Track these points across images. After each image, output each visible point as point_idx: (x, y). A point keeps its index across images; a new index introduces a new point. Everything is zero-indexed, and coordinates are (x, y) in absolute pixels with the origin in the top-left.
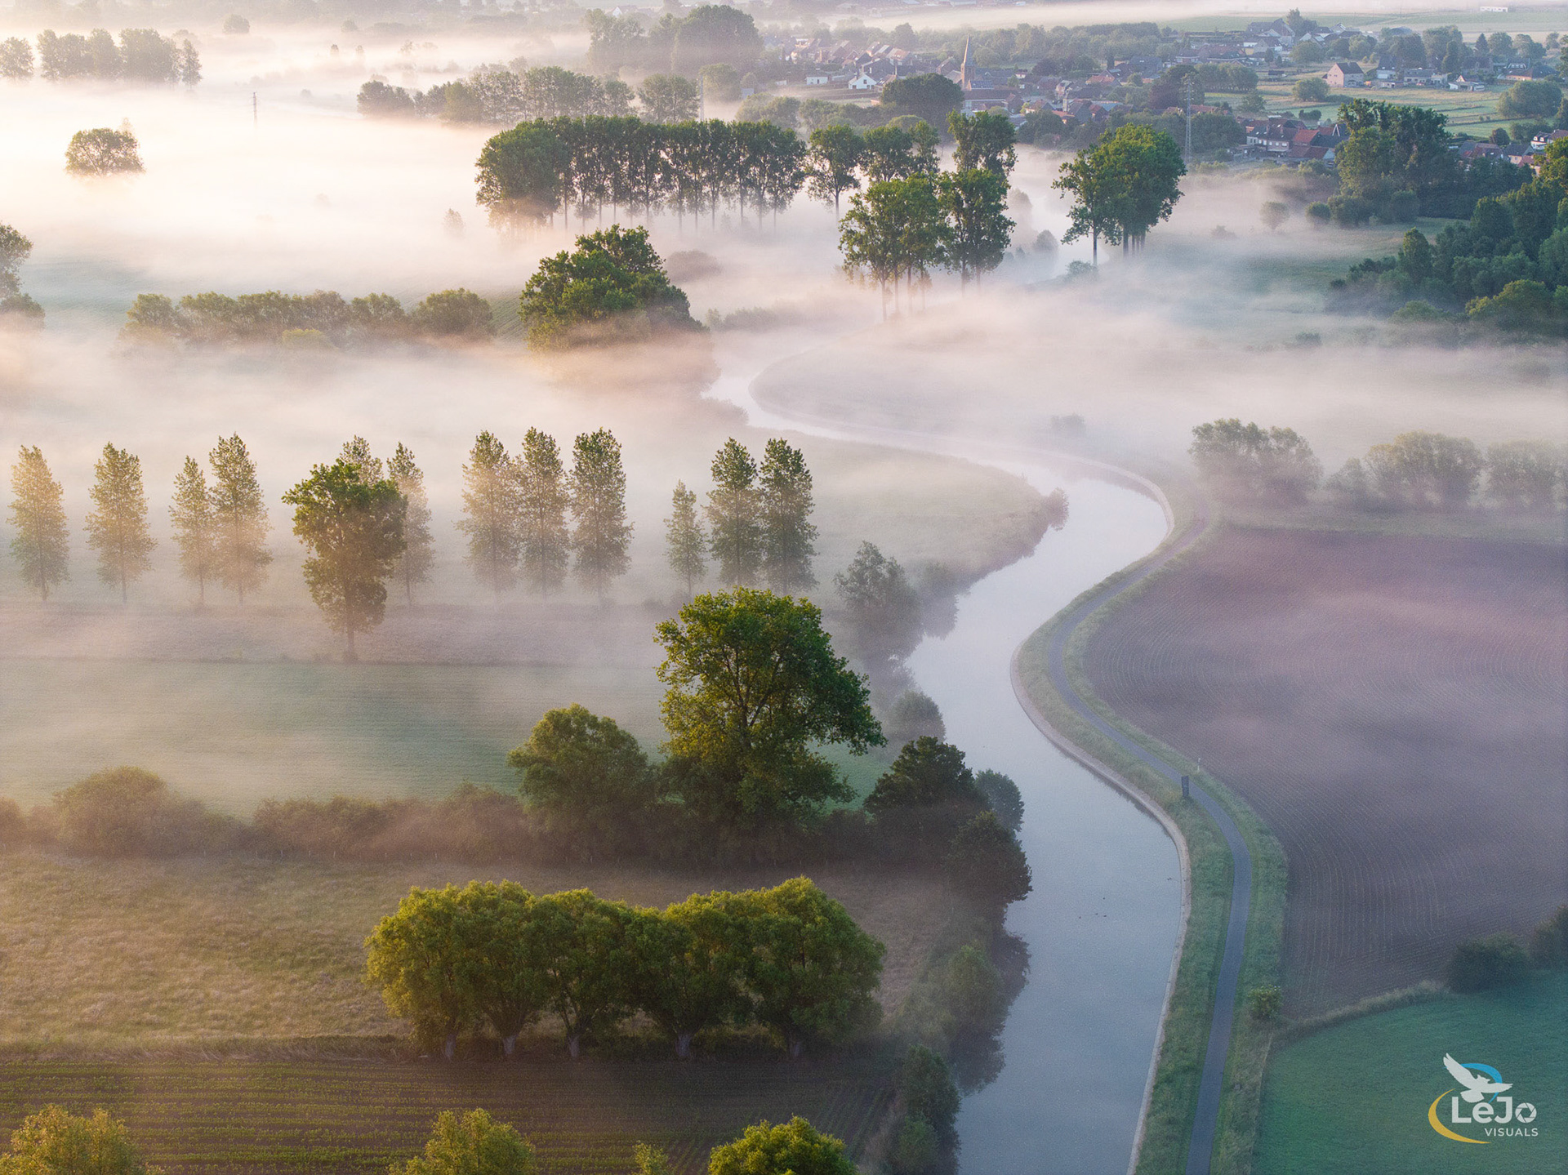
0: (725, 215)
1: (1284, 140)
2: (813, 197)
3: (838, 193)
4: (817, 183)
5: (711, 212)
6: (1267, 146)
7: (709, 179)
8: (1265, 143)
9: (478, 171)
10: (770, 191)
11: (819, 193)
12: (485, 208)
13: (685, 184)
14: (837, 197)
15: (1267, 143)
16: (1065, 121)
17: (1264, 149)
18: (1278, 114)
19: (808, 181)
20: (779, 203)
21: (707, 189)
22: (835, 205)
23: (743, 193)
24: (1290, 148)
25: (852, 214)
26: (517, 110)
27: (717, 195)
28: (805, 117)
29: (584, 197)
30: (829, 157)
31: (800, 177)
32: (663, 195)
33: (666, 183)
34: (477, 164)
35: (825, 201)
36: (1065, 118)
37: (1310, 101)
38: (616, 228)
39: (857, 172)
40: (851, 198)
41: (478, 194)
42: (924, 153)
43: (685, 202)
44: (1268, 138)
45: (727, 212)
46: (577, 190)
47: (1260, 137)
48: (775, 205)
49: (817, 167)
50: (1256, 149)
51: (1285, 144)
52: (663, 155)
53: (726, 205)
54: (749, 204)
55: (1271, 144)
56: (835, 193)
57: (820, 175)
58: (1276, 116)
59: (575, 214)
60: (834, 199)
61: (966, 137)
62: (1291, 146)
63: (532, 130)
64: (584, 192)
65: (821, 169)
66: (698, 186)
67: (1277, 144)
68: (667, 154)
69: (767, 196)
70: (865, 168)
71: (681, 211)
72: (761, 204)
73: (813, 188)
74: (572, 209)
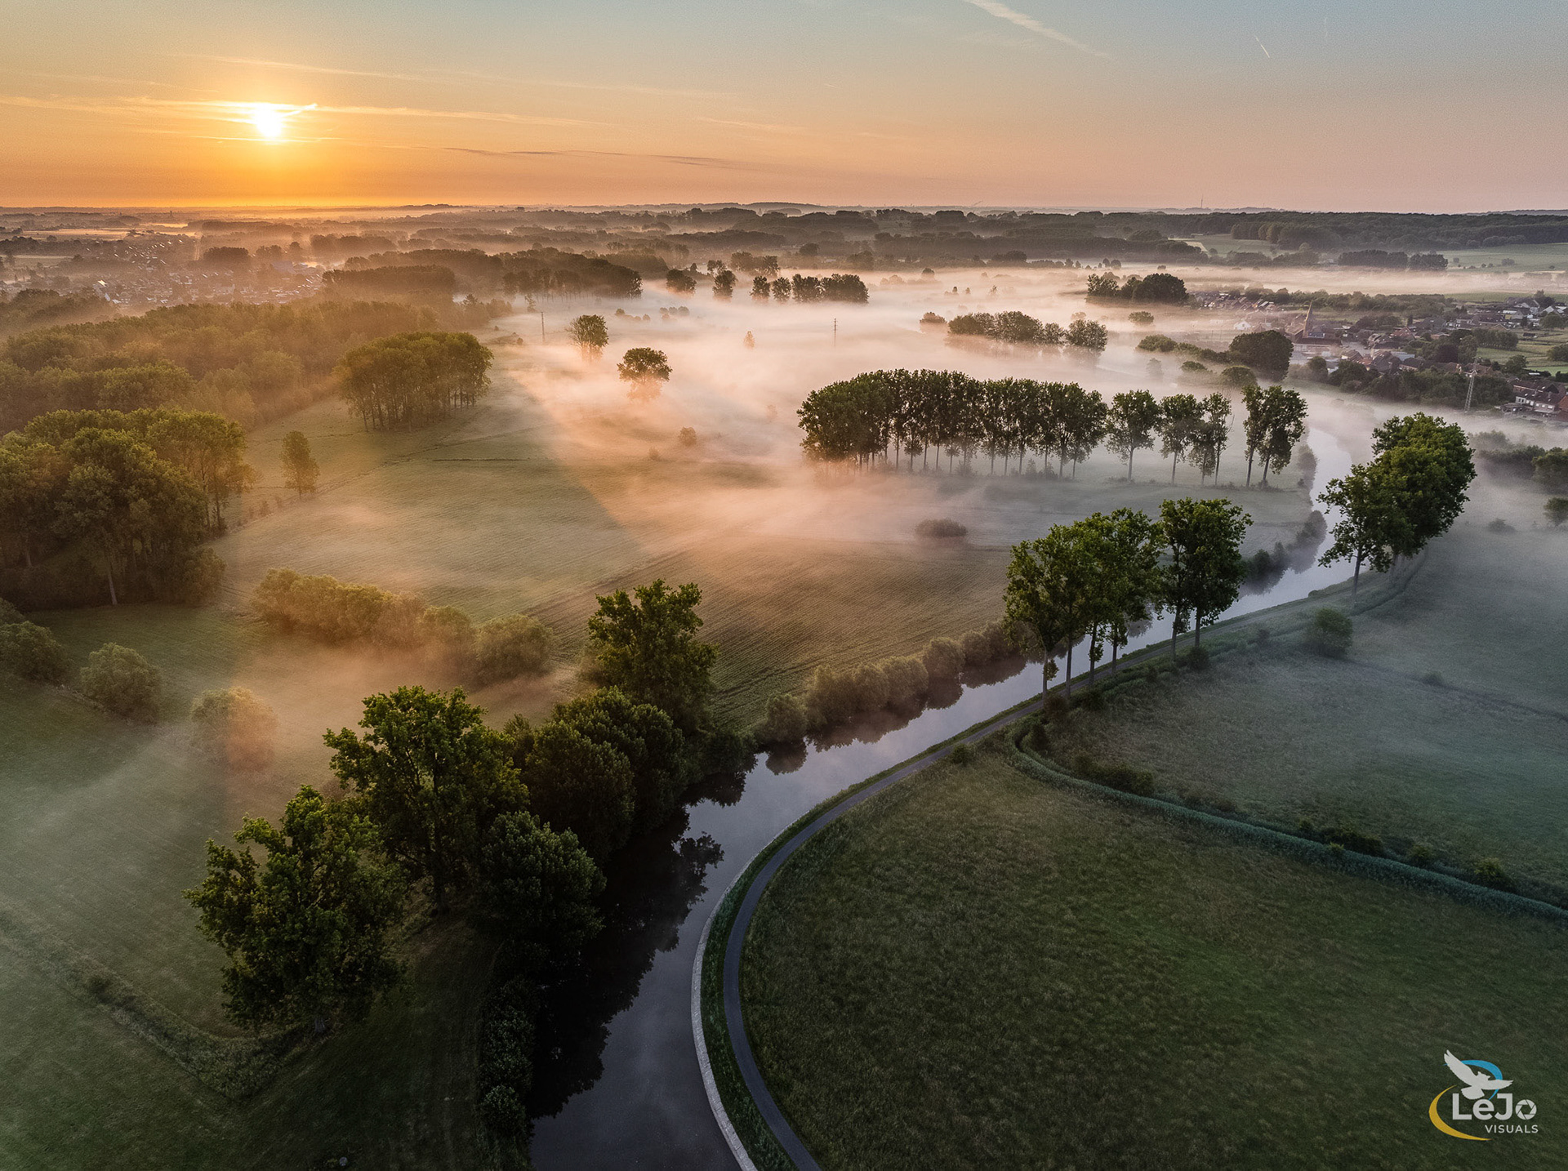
0: (1030, 462)
2: (1110, 451)
3: (1132, 449)
4: (1115, 440)
5: (1019, 457)
9: (800, 418)
10: (1072, 445)
11: (1115, 447)
14: (1131, 452)
15: (1534, 404)
18: (1536, 372)
19: (1108, 437)
20: (1078, 456)
21: (1017, 438)
22: (1129, 458)
23: (1047, 445)
27: (1025, 444)
29: (913, 438)
30: (1128, 418)
31: (1099, 434)
32: (979, 441)
34: (799, 412)
35: (1120, 455)
36: (1369, 366)
39: (1152, 434)
42: (1215, 421)
43: (997, 449)
45: (1034, 459)
46: (906, 431)
48: (1075, 456)
49: (1117, 426)
53: (1033, 453)
54: (1053, 453)
55: (1537, 405)
56: (1130, 448)
57: (1119, 433)
58: (1535, 374)
59: (905, 450)
60: (1129, 453)
61: (1257, 408)
62: (1555, 408)
64: (913, 433)
65: (1120, 428)
66: (1009, 435)
67: (1543, 405)
69: (1069, 448)
70: (1159, 430)
71: (992, 455)
72: (1063, 454)
73: (1111, 443)
74: (903, 446)
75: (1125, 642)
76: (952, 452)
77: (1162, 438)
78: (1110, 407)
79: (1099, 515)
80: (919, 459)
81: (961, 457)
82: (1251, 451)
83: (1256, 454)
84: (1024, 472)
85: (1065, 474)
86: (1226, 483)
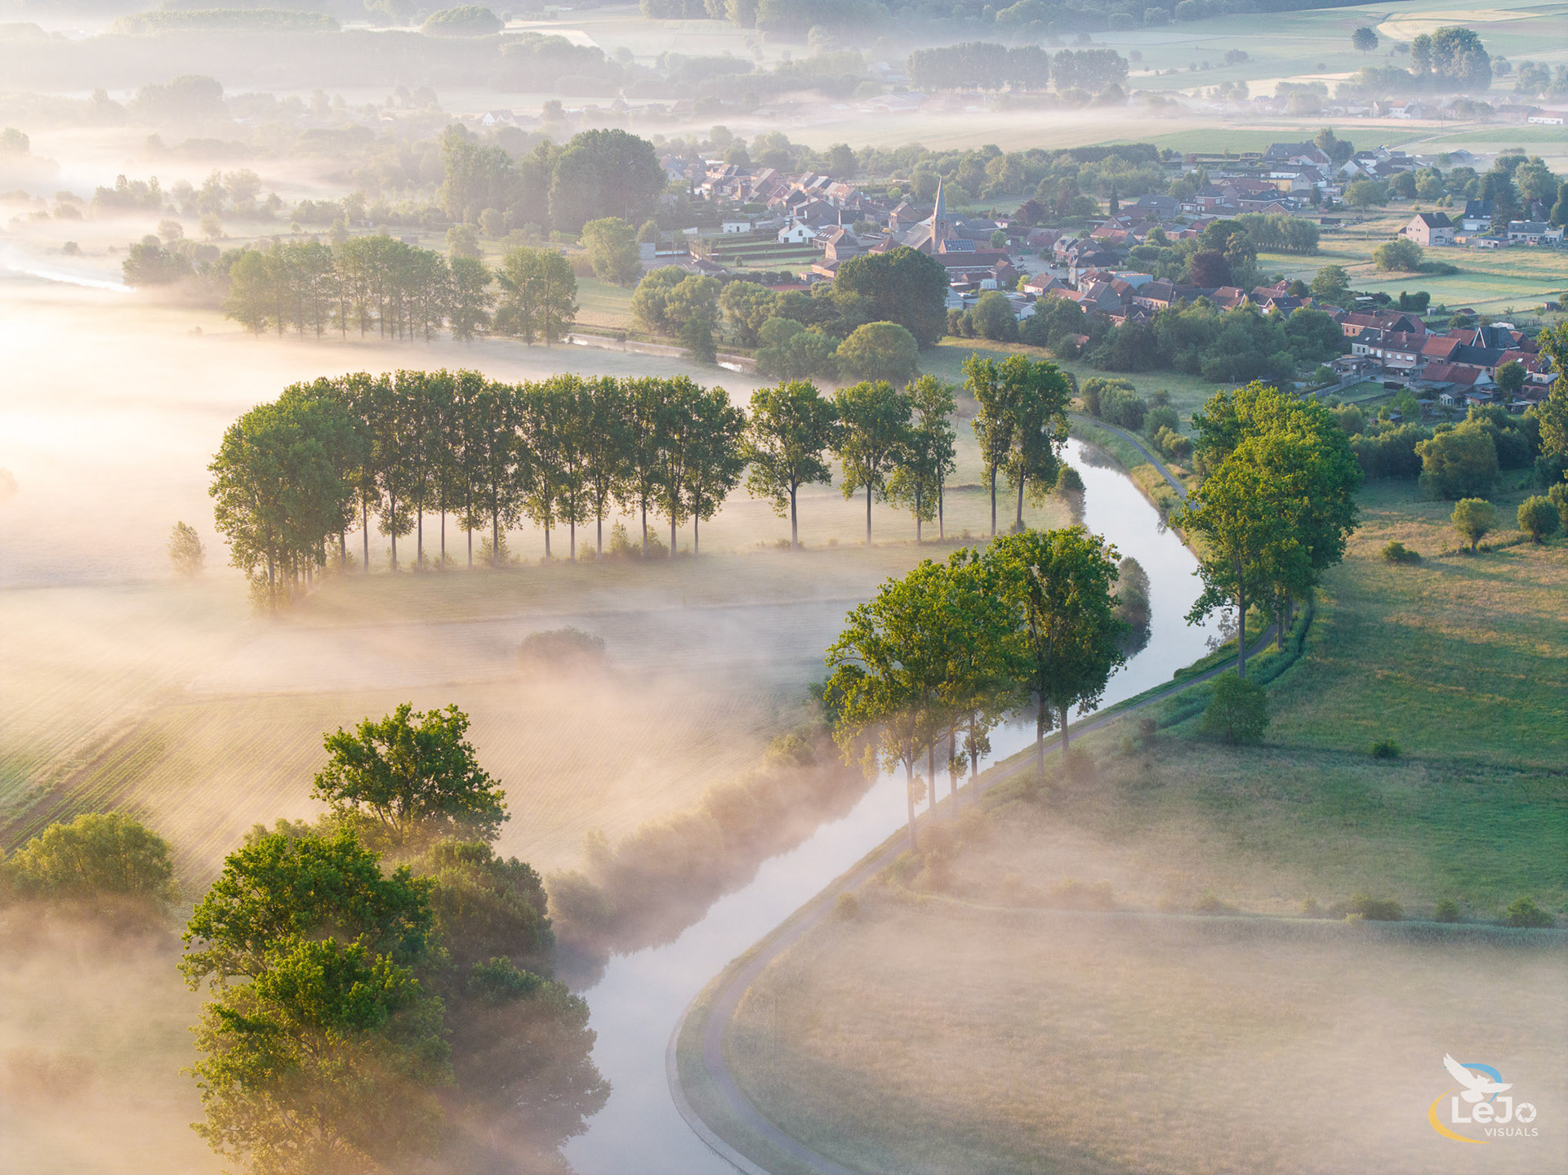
0: (617, 525)
1: (1410, 350)
2: (756, 494)
3: (794, 487)
4: (762, 472)
5: (596, 518)
6: (1383, 359)
7: (592, 473)
8: (1379, 354)
9: (214, 478)
10: (689, 488)
11: (765, 487)
12: (226, 538)
13: (557, 478)
14: (793, 494)
15: (1383, 354)
16: (1084, 309)
17: (1380, 363)
18: (1367, 295)
19: (747, 472)
20: (703, 508)
21: (588, 486)
22: (790, 506)
23: (646, 491)
24: (1418, 363)
25: (853, 638)
26: (330, 296)
27: (605, 493)
28: (729, 308)
29: (393, 501)
30: (781, 431)
31: (737, 465)
32: (519, 497)
33: (524, 480)
34: (211, 468)
35: (774, 500)
36: (1083, 303)
37: (1399, 270)
38: (405, 711)
39: (827, 456)
40: (851, 614)
41: (218, 510)
42: (931, 423)
43: (555, 507)
44: (1385, 345)
45: (623, 520)
46: (381, 490)
47: (1372, 344)
48: (696, 510)
49: (763, 447)
50: (1368, 362)
51: (1410, 358)
52: (519, 432)
53: (620, 509)
54: (655, 508)
55: (1389, 356)
56: (790, 486)
57: (766, 460)
58: (1366, 298)
59: (380, 528)
60: (788, 496)
61: (994, 397)
62: (1419, 360)
63: (306, 406)
64: (393, 493)
65: (768, 451)
66: (574, 482)
67: (1399, 357)
68: (526, 431)
69: (685, 495)
70: (837, 448)
71: (548, 520)
72: (675, 507)
73: (755, 480)
74: (375, 520)
75: (986, 747)
76: (472, 523)
77: (842, 461)
78: (749, 415)
79: (930, 563)
80: (407, 543)
81: (487, 532)
82: (994, 471)
83: (1001, 476)
84: (607, 547)
85: (680, 547)
86: (959, 534)
